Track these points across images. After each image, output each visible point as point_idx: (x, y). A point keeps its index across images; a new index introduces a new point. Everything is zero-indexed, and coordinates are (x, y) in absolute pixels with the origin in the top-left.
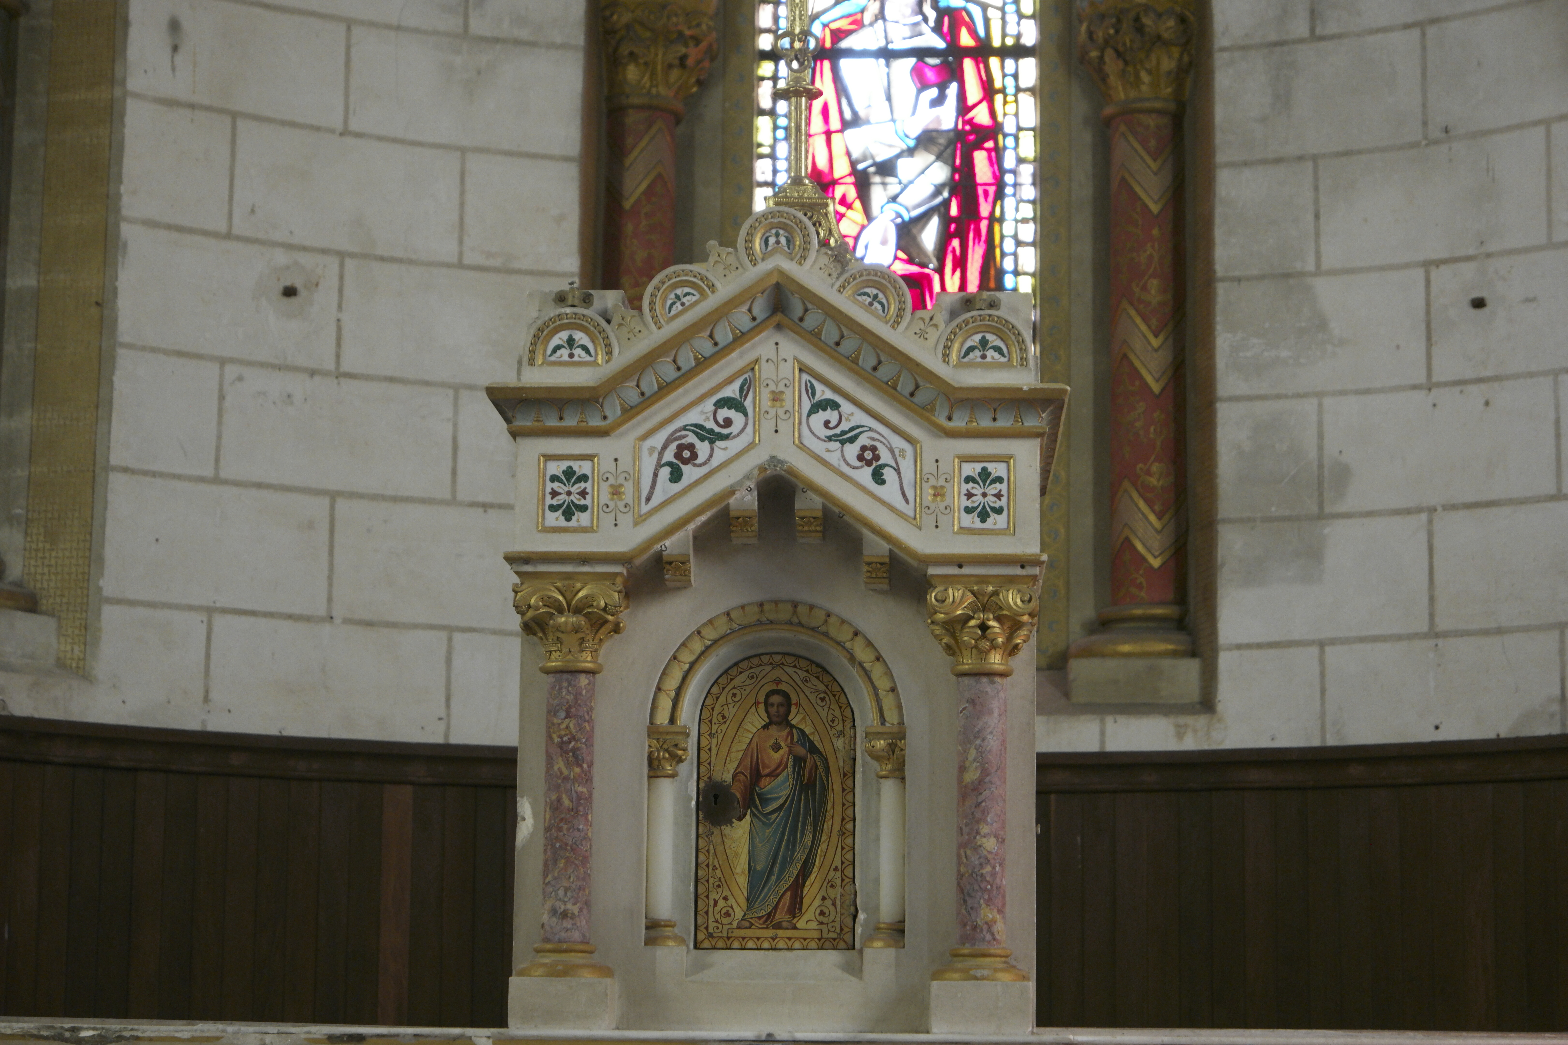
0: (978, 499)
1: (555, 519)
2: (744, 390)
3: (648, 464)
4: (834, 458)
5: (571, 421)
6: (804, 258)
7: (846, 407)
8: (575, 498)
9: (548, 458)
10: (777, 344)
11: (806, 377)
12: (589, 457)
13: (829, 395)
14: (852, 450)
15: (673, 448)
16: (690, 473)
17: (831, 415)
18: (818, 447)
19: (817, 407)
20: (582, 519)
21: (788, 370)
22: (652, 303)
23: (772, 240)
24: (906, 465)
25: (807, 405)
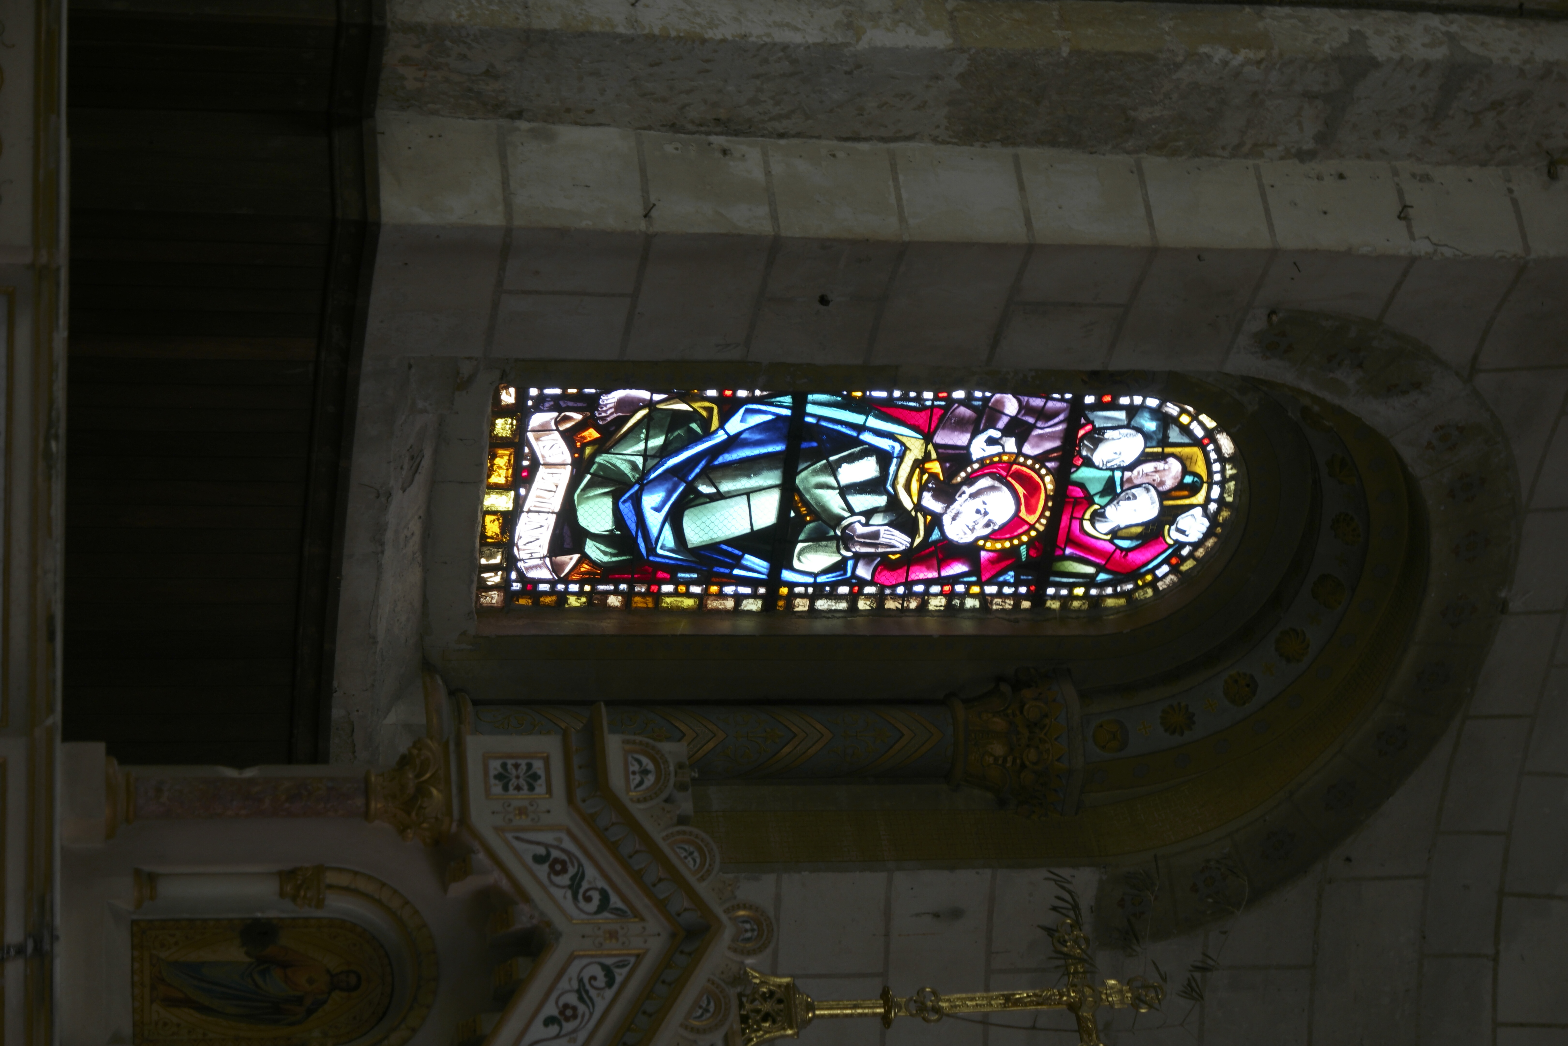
2: (617, 911)
3: (548, 837)
6: (735, 951)
8: (513, 782)
9: (547, 761)
10: (659, 935)
11: (632, 960)
12: (549, 791)
13: (619, 979)
15: (564, 857)
20: (497, 789)
22: (684, 833)
23: (748, 926)
25: (609, 961)
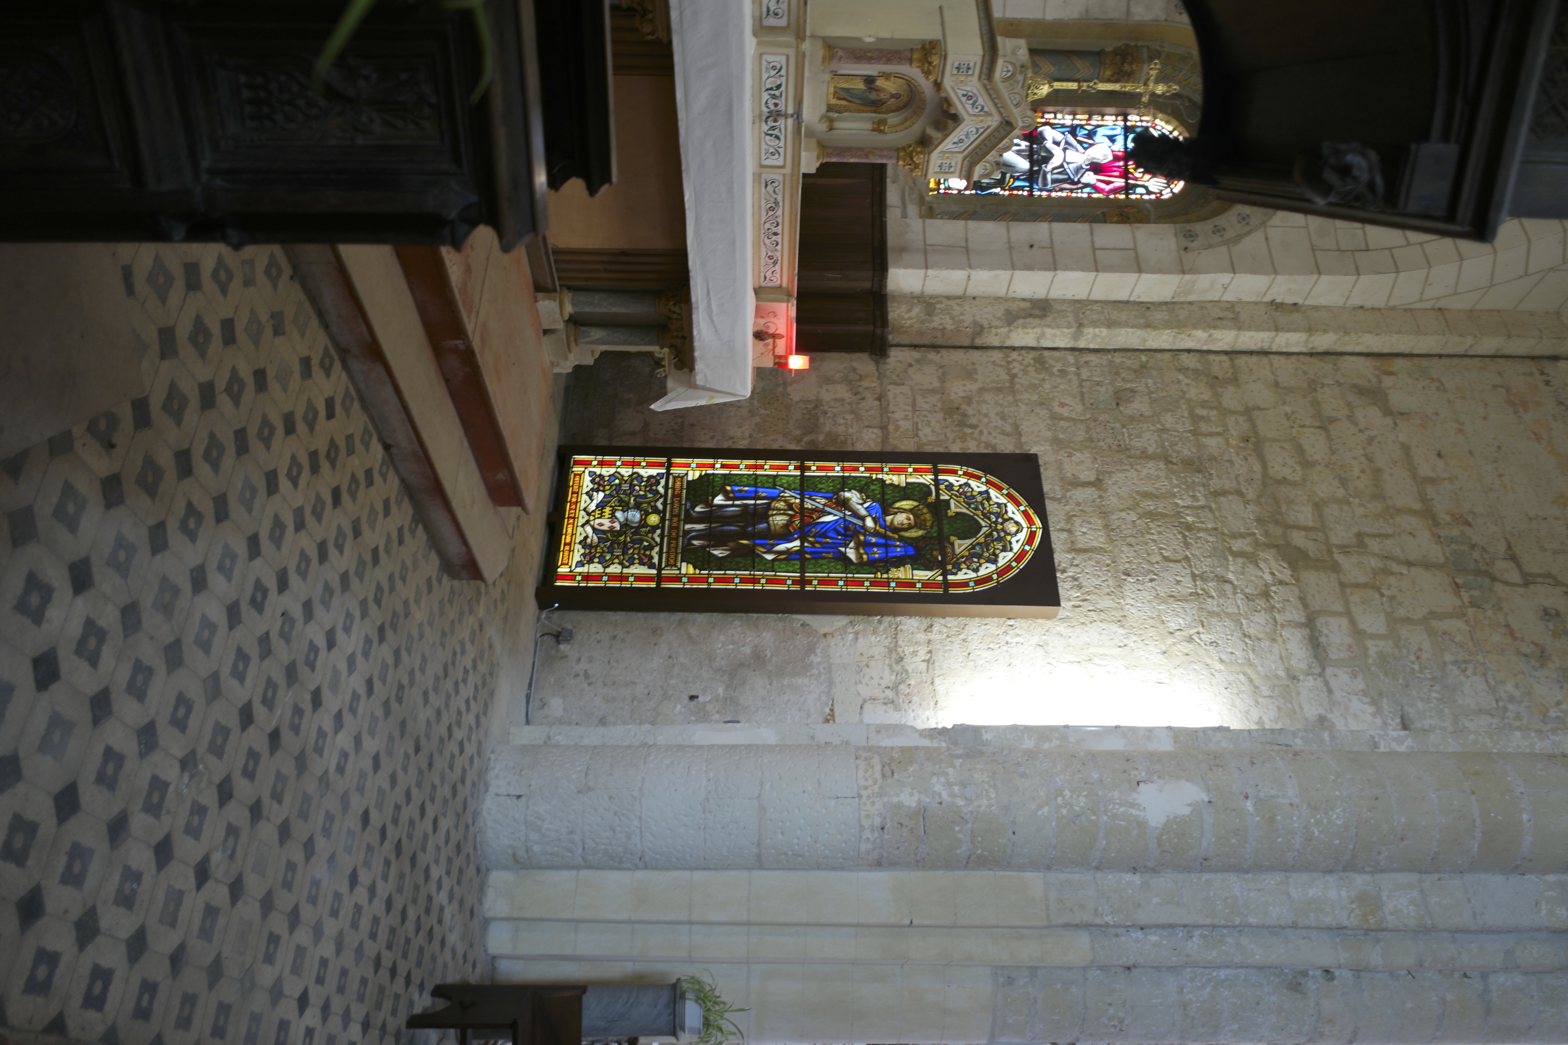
1: (956, 65)
5: (985, 71)
7: (976, 136)
14: (963, 137)
16: (964, 99)
18: (966, 130)
19: (977, 130)
21: (989, 123)
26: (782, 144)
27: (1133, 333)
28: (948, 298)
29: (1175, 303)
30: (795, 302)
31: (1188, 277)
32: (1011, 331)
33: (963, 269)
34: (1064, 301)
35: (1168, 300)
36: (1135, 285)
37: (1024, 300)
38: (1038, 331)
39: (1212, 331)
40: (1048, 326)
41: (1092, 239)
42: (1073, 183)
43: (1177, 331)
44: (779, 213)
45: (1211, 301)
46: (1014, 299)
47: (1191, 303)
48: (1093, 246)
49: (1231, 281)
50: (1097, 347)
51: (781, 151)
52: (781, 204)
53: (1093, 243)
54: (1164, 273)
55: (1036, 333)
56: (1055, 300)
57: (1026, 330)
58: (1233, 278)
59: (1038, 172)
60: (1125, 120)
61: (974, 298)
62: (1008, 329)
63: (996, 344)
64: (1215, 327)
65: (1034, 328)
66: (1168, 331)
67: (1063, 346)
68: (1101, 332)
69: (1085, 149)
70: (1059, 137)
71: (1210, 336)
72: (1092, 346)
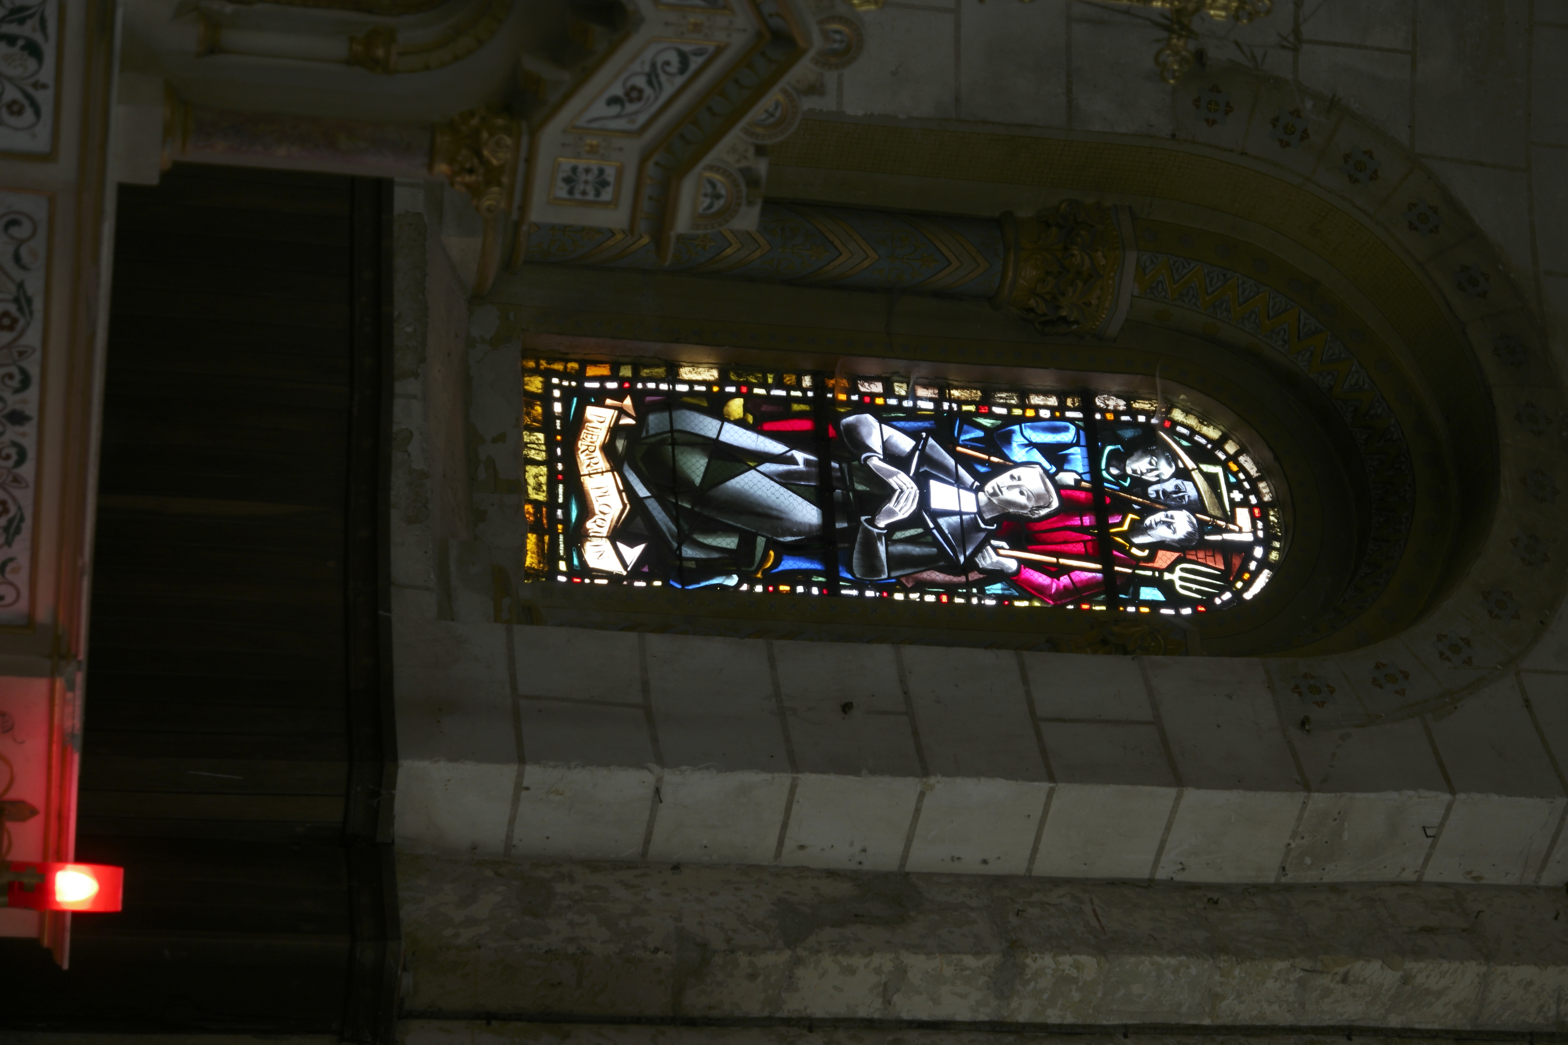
0: (583, 177)
4: (636, 67)
7: (679, 80)
14: (640, 81)
17: (674, 68)
18: (648, 55)
19: (684, 57)
24: (621, 124)
26: (47, 74)
27: (1176, 971)
28: (593, 865)
29: (1289, 888)
30: (80, 678)
31: (1320, 800)
32: (798, 961)
33: (639, 765)
34: (957, 879)
35: (1270, 877)
36: (1168, 828)
37: (832, 874)
38: (884, 961)
39: (1411, 965)
40: (915, 949)
41: (1028, 693)
42: (952, 567)
43: (1308, 965)
44: (32, 337)
45: (1394, 884)
46: (802, 871)
47: (1335, 888)
48: (1032, 712)
49: (1446, 817)
50: (1069, 1019)
51: (44, 98)
52: (38, 305)
53: (1030, 703)
54: (1249, 788)
55: (878, 971)
56: (928, 877)
57: (845, 961)
58: (1449, 807)
59: (849, 535)
60: (1088, 408)
61: (676, 867)
62: (788, 953)
63: (754, 1007)
64: (1419, 954)
65: (870, 952)
66: (1280, 965)
67: (964, 1015)
68: (1077, 966)
69: (983, 479)
70: (905, 444)
71: (1406, 980)
72: (1053, 1017)
